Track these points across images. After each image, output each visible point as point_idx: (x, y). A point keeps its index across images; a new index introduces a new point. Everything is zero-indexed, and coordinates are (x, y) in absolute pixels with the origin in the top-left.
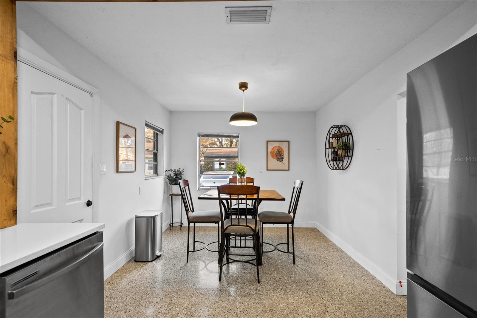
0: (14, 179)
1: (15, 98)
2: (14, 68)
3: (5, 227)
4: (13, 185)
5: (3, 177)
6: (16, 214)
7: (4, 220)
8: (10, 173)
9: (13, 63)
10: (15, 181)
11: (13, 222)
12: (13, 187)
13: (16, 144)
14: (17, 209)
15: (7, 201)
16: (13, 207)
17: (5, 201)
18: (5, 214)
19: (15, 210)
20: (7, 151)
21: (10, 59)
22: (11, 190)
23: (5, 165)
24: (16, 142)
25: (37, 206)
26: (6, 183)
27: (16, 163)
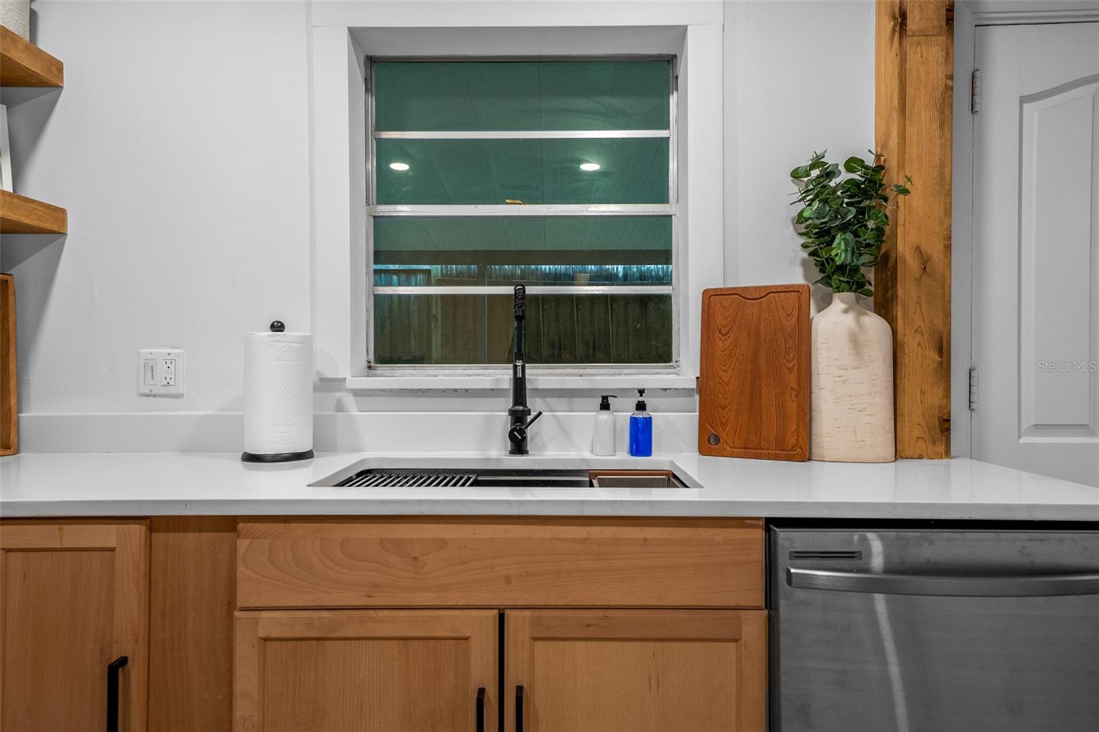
0: (941, 339)
1: (946, 130)
2: (944, 53)
3: (920, 457)
4: (941, 355)
5: (915, 332)
6: (948, 430)
7: (918, 438)
8: (931, 322)
9: (942, 39)
10: (944, 343)
11: (941, 448)
12: (939, 359)
13: (948, 248)
14: (950, 416)
15: (924, 393)
16: (939, 412)
17: (921, 392)
18: (920, 425)
19: (945, 418)
20: (925, 268)
21: (935, 33)
22: (935, 366)
23: (920, 304)
24: (946, 242)
25: (1039, 428)
26: (922, 348)
27: (947, 298)
